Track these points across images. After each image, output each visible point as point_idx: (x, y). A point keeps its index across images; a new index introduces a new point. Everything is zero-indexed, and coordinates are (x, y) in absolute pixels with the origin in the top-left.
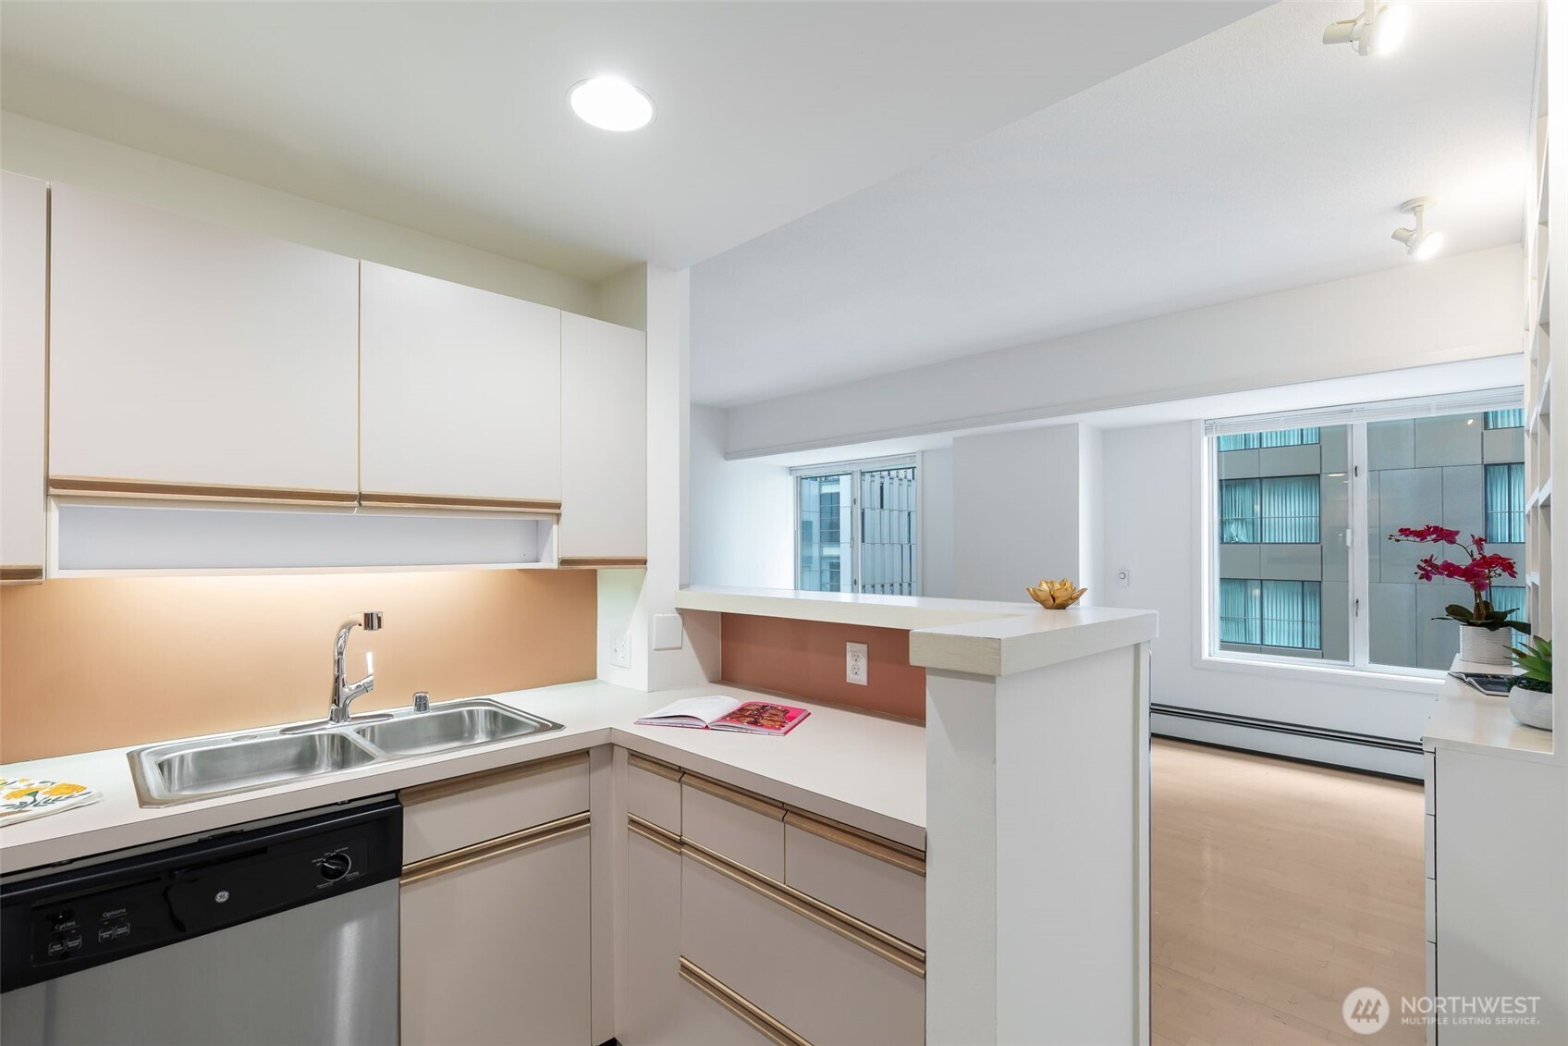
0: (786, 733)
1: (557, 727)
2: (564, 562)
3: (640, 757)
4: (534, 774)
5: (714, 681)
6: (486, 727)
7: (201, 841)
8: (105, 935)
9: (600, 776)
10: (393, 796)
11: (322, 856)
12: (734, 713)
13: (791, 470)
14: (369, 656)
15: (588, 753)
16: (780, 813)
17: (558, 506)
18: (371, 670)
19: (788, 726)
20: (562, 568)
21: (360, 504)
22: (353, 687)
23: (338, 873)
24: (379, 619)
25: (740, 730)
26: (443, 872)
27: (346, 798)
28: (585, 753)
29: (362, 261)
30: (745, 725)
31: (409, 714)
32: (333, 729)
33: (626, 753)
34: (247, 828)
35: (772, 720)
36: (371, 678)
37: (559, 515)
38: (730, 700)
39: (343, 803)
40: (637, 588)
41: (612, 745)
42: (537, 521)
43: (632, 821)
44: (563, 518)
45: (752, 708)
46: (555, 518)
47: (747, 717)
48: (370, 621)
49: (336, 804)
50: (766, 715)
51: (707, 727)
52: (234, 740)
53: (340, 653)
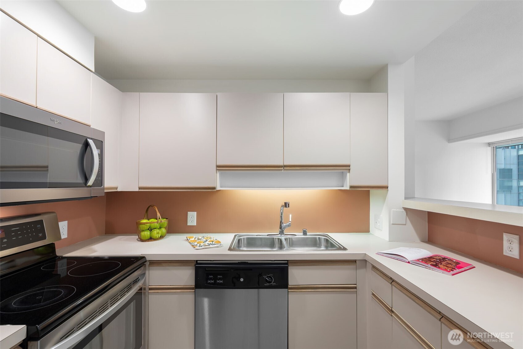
0: (453, 275)
1: (345, 249)
2: (351, 187)
3: (377, 269)
4: (334, 265)
5: (424, 241)
6: (324, 245)
7: (239, 263)
8: (218, 281)
9: (361, 272)
10: (287, 262)
11: (266, 276)
12: (425, 258)
13: (489, 144)
14: (291, 216)
15: (356, 262)
16: (440, 317)
17: (349, 166)
18: (290, 220)
19: (455, 271)
20: (351, 189)
21: (284, 168)
22: (285, 225)
23: (270, 282)
24: (288, 204)
25: (426, 267)
26: (301, 291)
27: (274, 260)
28: (355, 261)
29: (284, 93)
30: (429, 266)
31: (301, 235)
32: (279, 236)
33: (371, 266)
34: (249, 262)
35: (446, 266)
36: (290, 222)
37: (349, 169)
38: (426, 251)
39: (273, 261)
40: (385, 197)
41: (366, 261)
42: (343, 172)
43: (373, 294)
44: (351, 171)
45: (437, 258)
46: (348, 170)
47: (432, 262)
48: (286, 205)
49: (271, 260)
50: (443, 263)
51: (409, 262)
52: (257, 236)
53: (282, 214)
